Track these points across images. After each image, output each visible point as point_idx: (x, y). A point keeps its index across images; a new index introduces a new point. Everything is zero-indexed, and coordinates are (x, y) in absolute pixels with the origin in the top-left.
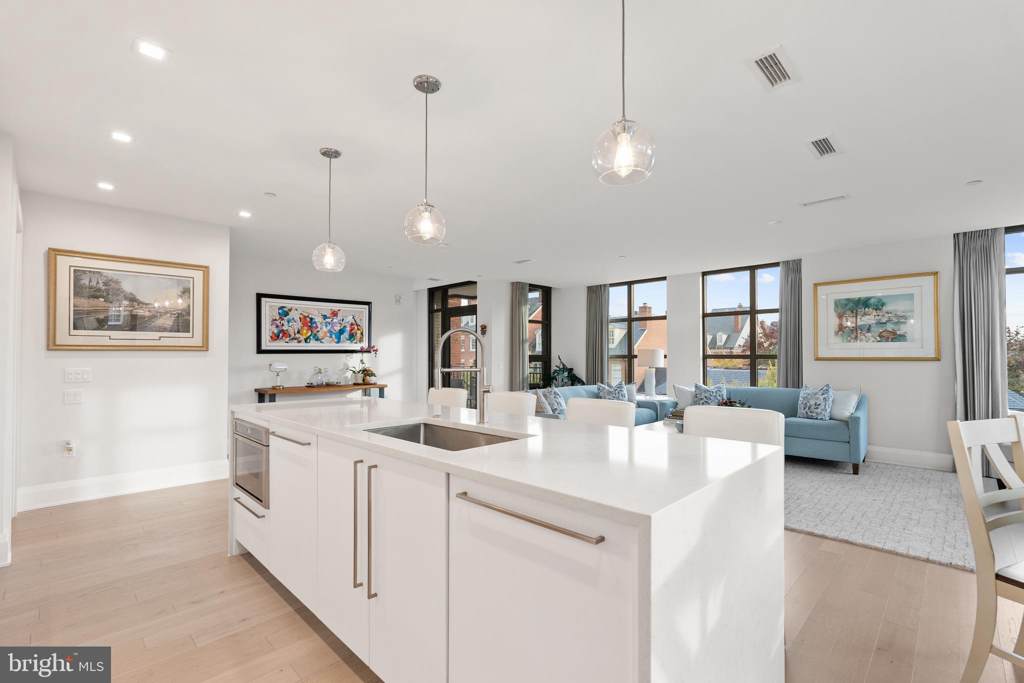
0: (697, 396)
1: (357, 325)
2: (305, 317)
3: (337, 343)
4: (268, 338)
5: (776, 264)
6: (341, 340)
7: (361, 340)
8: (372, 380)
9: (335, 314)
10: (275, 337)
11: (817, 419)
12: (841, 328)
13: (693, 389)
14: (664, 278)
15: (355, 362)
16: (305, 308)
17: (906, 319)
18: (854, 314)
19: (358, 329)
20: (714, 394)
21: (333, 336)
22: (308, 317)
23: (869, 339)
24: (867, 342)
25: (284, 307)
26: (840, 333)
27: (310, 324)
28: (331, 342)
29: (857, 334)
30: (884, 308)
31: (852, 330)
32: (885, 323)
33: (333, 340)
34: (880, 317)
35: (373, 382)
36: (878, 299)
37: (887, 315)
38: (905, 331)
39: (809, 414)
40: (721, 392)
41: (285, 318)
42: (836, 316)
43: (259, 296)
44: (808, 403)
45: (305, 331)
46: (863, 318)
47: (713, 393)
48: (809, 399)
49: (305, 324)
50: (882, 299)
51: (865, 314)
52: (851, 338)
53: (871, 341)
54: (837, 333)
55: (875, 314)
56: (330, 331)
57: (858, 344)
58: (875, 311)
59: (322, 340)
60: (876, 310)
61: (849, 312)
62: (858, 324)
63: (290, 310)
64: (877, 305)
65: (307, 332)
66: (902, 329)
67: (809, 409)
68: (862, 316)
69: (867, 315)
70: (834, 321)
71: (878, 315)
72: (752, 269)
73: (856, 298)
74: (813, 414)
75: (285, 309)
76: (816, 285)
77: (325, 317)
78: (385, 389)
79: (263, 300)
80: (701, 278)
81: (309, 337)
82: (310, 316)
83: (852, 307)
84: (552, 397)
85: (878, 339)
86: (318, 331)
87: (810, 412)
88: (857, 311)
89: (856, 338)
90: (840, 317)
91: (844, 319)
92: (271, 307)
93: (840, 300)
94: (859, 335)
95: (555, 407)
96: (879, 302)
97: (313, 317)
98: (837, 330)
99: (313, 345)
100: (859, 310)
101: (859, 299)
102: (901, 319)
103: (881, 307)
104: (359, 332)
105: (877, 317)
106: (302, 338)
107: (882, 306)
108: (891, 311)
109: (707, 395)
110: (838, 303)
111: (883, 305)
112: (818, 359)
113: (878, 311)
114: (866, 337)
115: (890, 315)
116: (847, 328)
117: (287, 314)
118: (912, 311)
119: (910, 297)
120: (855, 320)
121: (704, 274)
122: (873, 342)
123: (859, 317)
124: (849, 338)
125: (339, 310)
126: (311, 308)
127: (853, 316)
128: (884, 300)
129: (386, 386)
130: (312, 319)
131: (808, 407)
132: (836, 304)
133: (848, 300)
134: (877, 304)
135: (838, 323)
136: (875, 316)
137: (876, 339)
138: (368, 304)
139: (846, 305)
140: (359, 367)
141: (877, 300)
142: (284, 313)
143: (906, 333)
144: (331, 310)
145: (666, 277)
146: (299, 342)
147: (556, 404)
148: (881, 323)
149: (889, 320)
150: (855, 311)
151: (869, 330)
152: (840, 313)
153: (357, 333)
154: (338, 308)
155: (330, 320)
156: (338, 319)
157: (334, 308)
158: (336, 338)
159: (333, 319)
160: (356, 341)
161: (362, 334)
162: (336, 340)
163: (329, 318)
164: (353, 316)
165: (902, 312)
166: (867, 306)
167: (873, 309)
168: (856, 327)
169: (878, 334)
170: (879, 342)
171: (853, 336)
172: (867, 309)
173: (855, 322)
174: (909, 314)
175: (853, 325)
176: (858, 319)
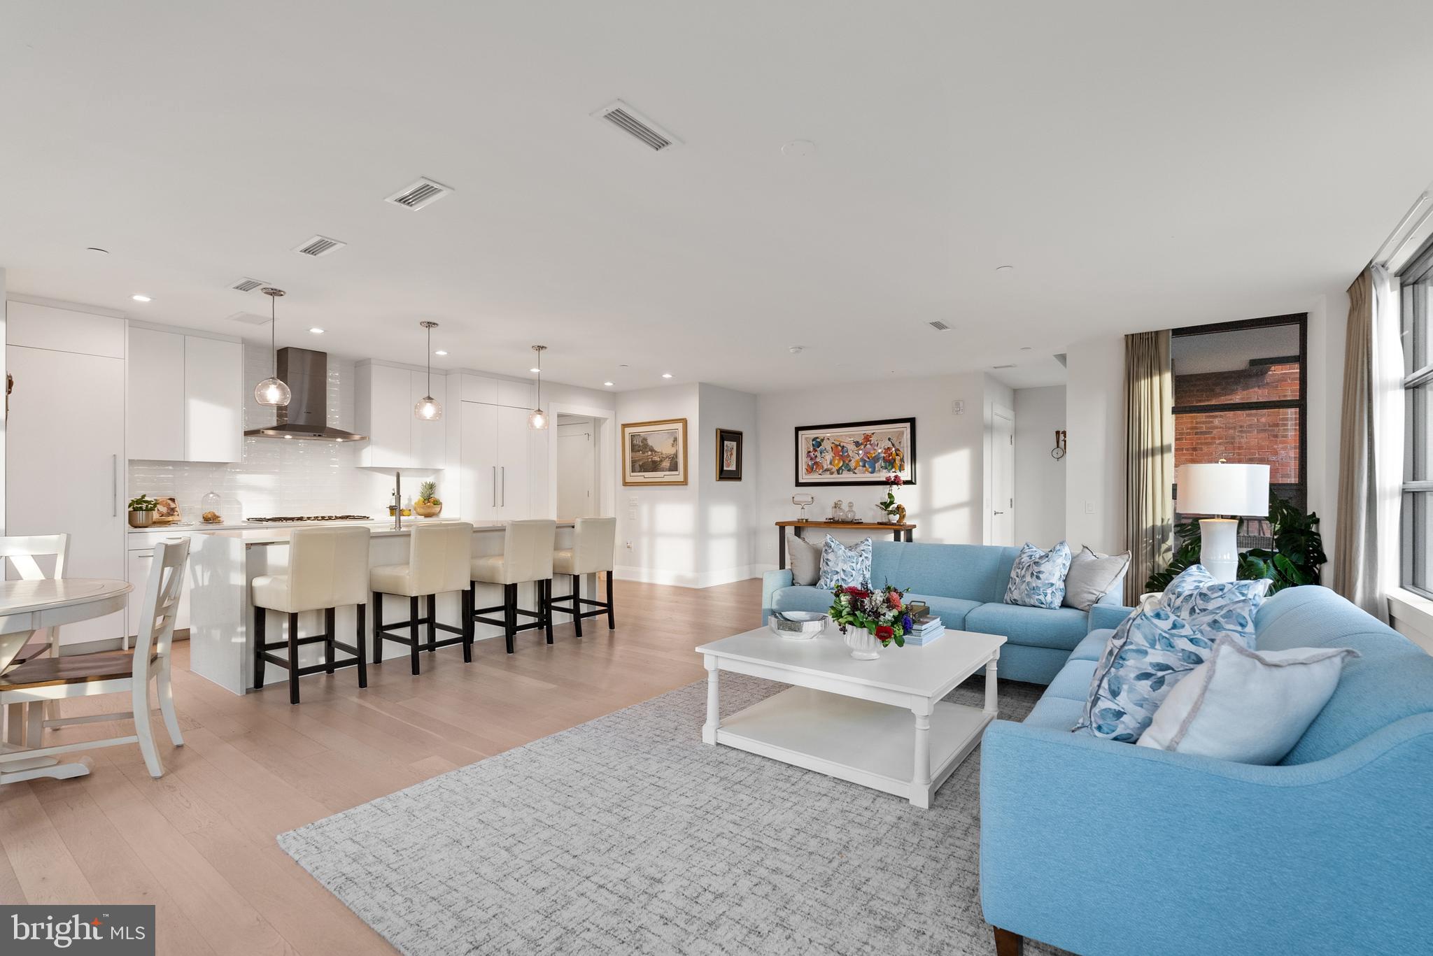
1: (897, 450)
2: (837, 446)
3: (871, 473)
4: (804, 471)
6: (876, 469)
7: (901, 468)
9: (868, 438)
10: (810, 470)
16: (837, 436)
19: (897, 455)
21: (867, 465)
22: (840, 445)
25: (817, 438)
27: (841, 453)
28: (864, 473)
33: (867, 470)
41: (818, 449)
43: (797, 430)
45: (836, 462)
49: (836, 454)
56: (862, 460)
59: (856, 471)
63: (823, 440)
65: (839, 462)
75: (818, 440)
77: (857, 444)
79: (800, 433)
81: (840, 468)
82: (842, 444)
86: (850, 461)
92: (806, 439)
97: (845, 445)
99: (847, 476)
104: (898, 458)
106: (835, 469)
117: (819, 445)
125: (873, 434)
126: (841, 436)
130: (843, 447)
138: (912, 421)
142: (817, 443)
144: (864, 434)
146: (832, 473)
153: (895, 460)
154: (872, 432)
155: (862, 447)
156: (870, 444)
157: (867, 432)
158: (870, 468)
159: (866, 445)
160: (893, 470)
161: (902, 460)
162: (870, 470)
163: (862, 444)
164: (889, 439)
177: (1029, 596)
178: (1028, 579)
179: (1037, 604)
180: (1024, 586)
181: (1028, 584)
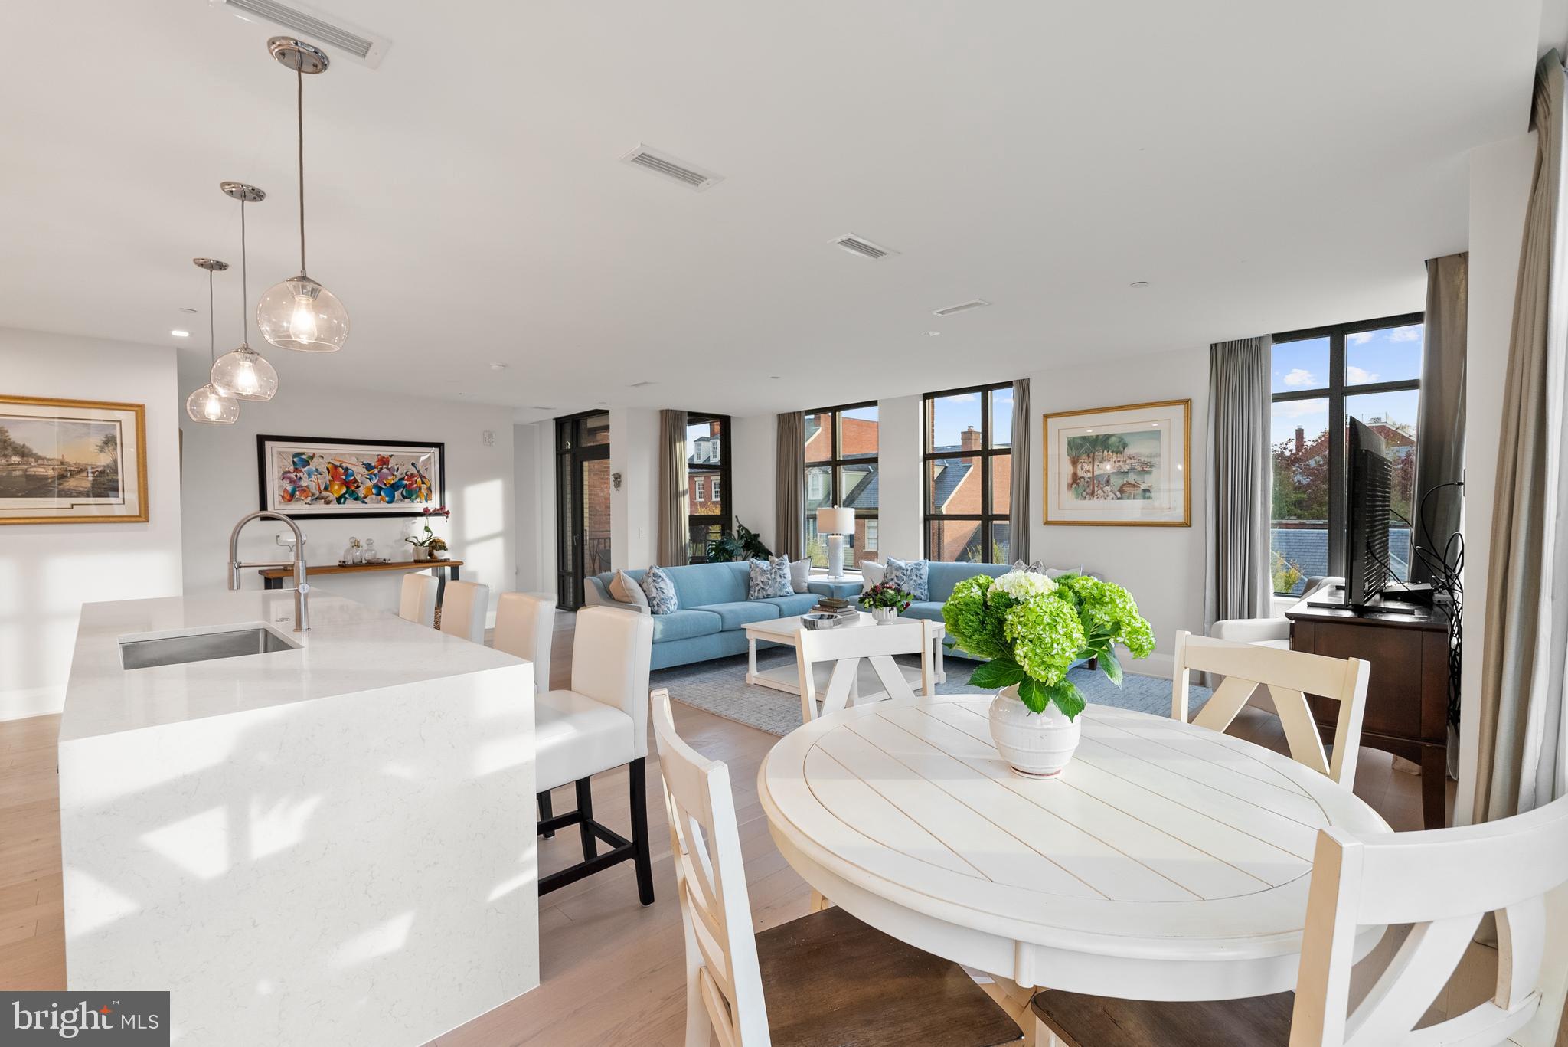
0: (888, 576)
1: (422, 477)
2: (336, 467)
3: (388, 502)
4: (278, 498)
5: (1008, 384)
6: (396, 498)
7: (428, 498)
8: (441, 555)
9: (384, 461)
10: (290, 497)
12: (1075, 479)
13: (886, 566)
14: (874, 403)
15: (417, 529)
16: (337, 454)
17: (1151, 466)
18: (1091, 460)
19: (423, 483)
20: (909, 573)
21: (382, 493)
22: (341, 466)
24: (1105, 499)
25: (302, 454)
26: (1074, 486)
27: (344, 477)
28: (378, 502)
29: (1093, 487)
30: (1126, 450)
31: (1088, 482)
32: (1127, 472)
33: (382, 499)
34: (1121, 463)
35: (443, 558)
36: (1119, 438)
37: (1128, 461)
38: (1150, 485)
40: (919, 570)
41: (304, 470)
42: (1069, 462)
43: (261, 440)
45: (336, 487)
46: (1101, 465)
47: (907, 570)
49: (335, 477)
50: (1124, 437)
51: (1103, 460)
52: (1087, 494)
54: (1070, 486)
55: (1115, 459)
56: (376, 486)
57: (1095, 503)
58: (1115, 455)
59: (366, 500)
60: (1117, 453)
61: (1084, 456)
62: (1095, 474)
63: (312, 457)
64: (1118, 447)
65: (340, 489)
66: (1148, 482)
68: (1101, 462)
69: (1106, 460)
70: (1067, 469)
71: (1119, 461)
72: (985, 390)
73: (1092, 436)
75: (303, 457)
76: (1046, 417)
77: (368, 467)
78: (460, 567)
79: (268, 445)
80: (921, 403)
81: (343, 496)
82: (344, 465)
83: (1089, 449)
84: (650, 580)
85: (1119, 495)
86: (358, 487)
88: (1094, 453)
89: (1093, 493)
90: (1075, 462)
91: (1079, 466)
92: (280, 453)
93: (1074, 438)
94: (1096, 489)
95: (654, 595)
96: (1120, 442)
97: (349, 466)
98: (1070, 481)
99: (351, 507)
100: (1097, 454)
101: (1097, 436)
102: (1146, 467)
103: (1122, 449)
104: (424, 487)
105: (1117, 464)
106: (333, 497)
107: (1124, 448)
108: (1134, 455)
109: (899, 574)
110: (1072, 444)
111: (1125, 446)
112: (1047, 523)
113: (1119, 455)
114: (1104, 492)
115: (1132, 461)
116: (1083, 480)
117: (306, 463)
118: (1158, 455)
119: (1156, 435)
120: (1091, 468)
121: (927, 396)
122: (1113, 499)
123: (1096, 463)
124: (1084, 494)
125: (391, 456)
126: (345, 454)
127: (1090, 462)
128: (1127, 439)
129: (462, 563)
130: (347, 469)
132: (1069, 444)
133: (1084, 438)
134: (1117, 444)
135: (1072, 471)
136: (1115, 462)
138: (440, 446)
139: (1082, 446)
140: (423, 536)
141: (1118, 440)
142: (302, 461)
144: (378, 455)
145: (877, 401)
146: (328, 503)
147: (654, 590)
149: (1132, 469)
150: (1091, 455)
151: (1108, 483)
152: (1074, 458)
153: (420, 488)
154: (390, 454)
155: (376, 471)
156: (389, 469)
157: (382, 453)
158: (387, 496)
159: (381, 469)
160: (418, 500)
161: (429, 489)
162: (387, 499)
163: (375, 467)
164: (413, 464)
165: (1148, 457)
166: (1106, 447)
167: (1112, 452)
168: (1093, 478)
169: (1119, 488)
170: (1118, 499)
171: (1089, 490)
172: (1105, 452)
173: (1091, 470)
174: (1155, 460)
175: (1089, 475)
176: (1096, 467)
177: (781, 590)
178: (779, 579)
179: (785, 594)
180: (777, 585)
181: (780, 582)
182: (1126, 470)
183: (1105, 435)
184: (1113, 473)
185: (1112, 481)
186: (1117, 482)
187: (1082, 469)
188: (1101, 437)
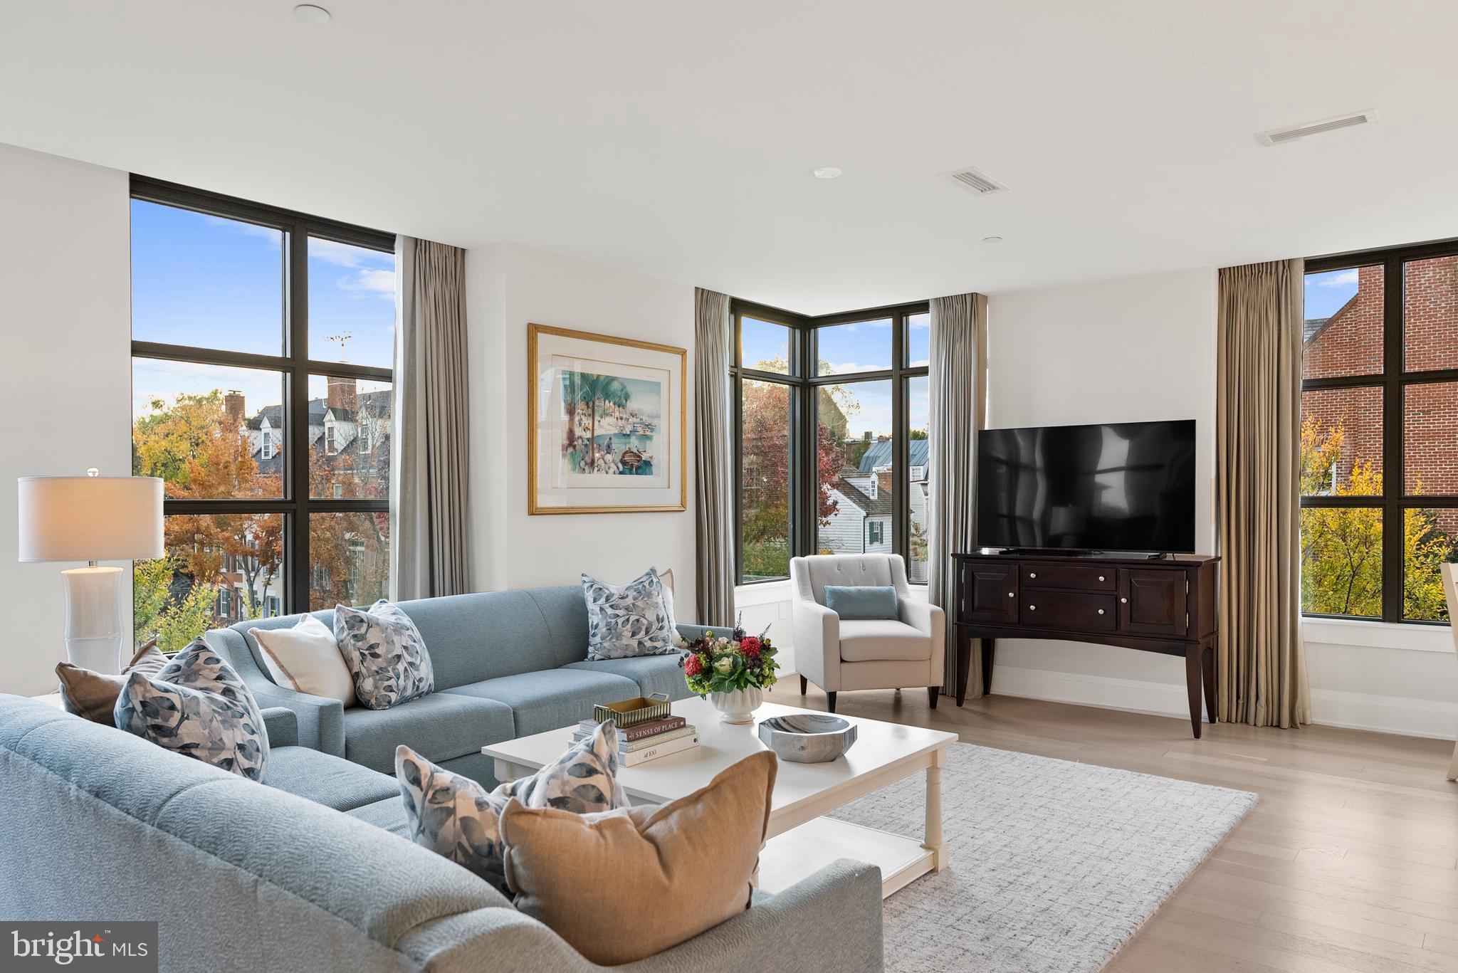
11: (662, 654)
17: (653, 430)
18: (590, 411)
23: (609, 468)
26: (570, 450)
30: (628, 402)
31: (586, 445)
32: (629, 435)
34: (623, 421)
36: (622, 384)
37: (631, 419)
38: (650, 455)
39: (648, 644)
42: (564, 410)
44: (642, 619)
46: (602, 422)
48: (643, 609)
50: (626, 384)
51: (605, 414)
52: (586, 464)
53: (611, 471)
54: (565, 448)
55: (617, 414)
58: (617, 408)
60: (619, 406)
61: (582, 405)
62: (596, 434)
64: (621, 397)
67: (647, 632)
68: (601, 416)
69: (607, 415)
70: (562, 422)
71: (621, 418)
73: (592, 375)
74: (656, 644)
83: (588, 393)
85: (621, 468)
87: (650, 639)
88: (593, 403)
90: (570, 412)
91: (576, 419)
96: (622, 390)
98: (566, 442)
100: (597, 403)
101: (598, 377)
102: (648, 430)
103: (624, 401)
105: (619, 422)
107: (626, 401)
108: (636, 412)
110: (569, 381)
111: (627, 397)
112: (535, 512)
113: (621, 409)
115: (634, 419)
116: (580, 441)
118: (659, 416)
119: (656, 388)
120: (591, 425)
122: (614, 473)
123: (597, 418)
127: (589, 415)
128: (630, 389)
131: (644, 628)
132: (566, 381)
134: (620, 393)
135: (568, 426)
136: (617, 418)
137: (618, 468)
139: (580, 387)
141: (621, 387)
143: (651, 457)
148: (624, 435)
149: (634, 431)
150: (591, 404)
151: (609, 449)
152: (570, 405)
165: (649, 416)
166: (607, 396)
167: (614, 404)
168: (592, 440)
169: (620, 458)
170: (621, 473)
171: (588, 459)
172: (607, 402)
173: (591, 428)
174: (655, 422)
175: (588, 435)
176: (596, 423)
182: (628, 433)
183: (607, 377)
184: (615, 435)
185: (613, 446)
186: (619, 447)
187: (580, 424)
188: (602, 379)
